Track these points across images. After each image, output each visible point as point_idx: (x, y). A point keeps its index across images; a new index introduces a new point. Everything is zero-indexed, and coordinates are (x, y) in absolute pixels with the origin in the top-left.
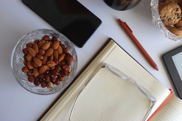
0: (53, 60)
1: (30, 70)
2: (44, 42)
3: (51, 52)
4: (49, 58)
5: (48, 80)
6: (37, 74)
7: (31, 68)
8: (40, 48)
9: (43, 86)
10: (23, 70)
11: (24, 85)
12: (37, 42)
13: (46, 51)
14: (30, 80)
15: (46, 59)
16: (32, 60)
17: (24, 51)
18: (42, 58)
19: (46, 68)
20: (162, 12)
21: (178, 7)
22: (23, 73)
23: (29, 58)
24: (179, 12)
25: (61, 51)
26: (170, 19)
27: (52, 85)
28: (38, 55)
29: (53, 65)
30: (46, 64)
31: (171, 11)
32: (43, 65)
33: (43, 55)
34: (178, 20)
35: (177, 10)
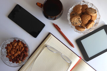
0: (19, 51)
1: (10, 56)
2: (14, 43)
3: (18, 47)
4: (17, 50)
5: (18, 59)
6: (13, 58)
7: (10, 55)
8: (13, 46)
9: (16, 63)
10: (7, 56)
11: (7, 64)
12: (11, 43)
13: (16, 47)
14: (10, 61)
15: (16, 50)
16: (10, 52)
17: (6, 48)
18: (14, 50)
19: (16, 54)
20: (72, 20)
21: (80, 17)
22: (7, 58)
23: (9, 51)
24: (80, 20)
25: (22, 46)
26: (76, 23)
27: (20, 62)
28: (12, 49)
29: (20, 53)
30: (16, 53)
31: (76, 19)
32: (15, 53)
33: (15, 49)
34: (80, 24)
35: (79, 19)
